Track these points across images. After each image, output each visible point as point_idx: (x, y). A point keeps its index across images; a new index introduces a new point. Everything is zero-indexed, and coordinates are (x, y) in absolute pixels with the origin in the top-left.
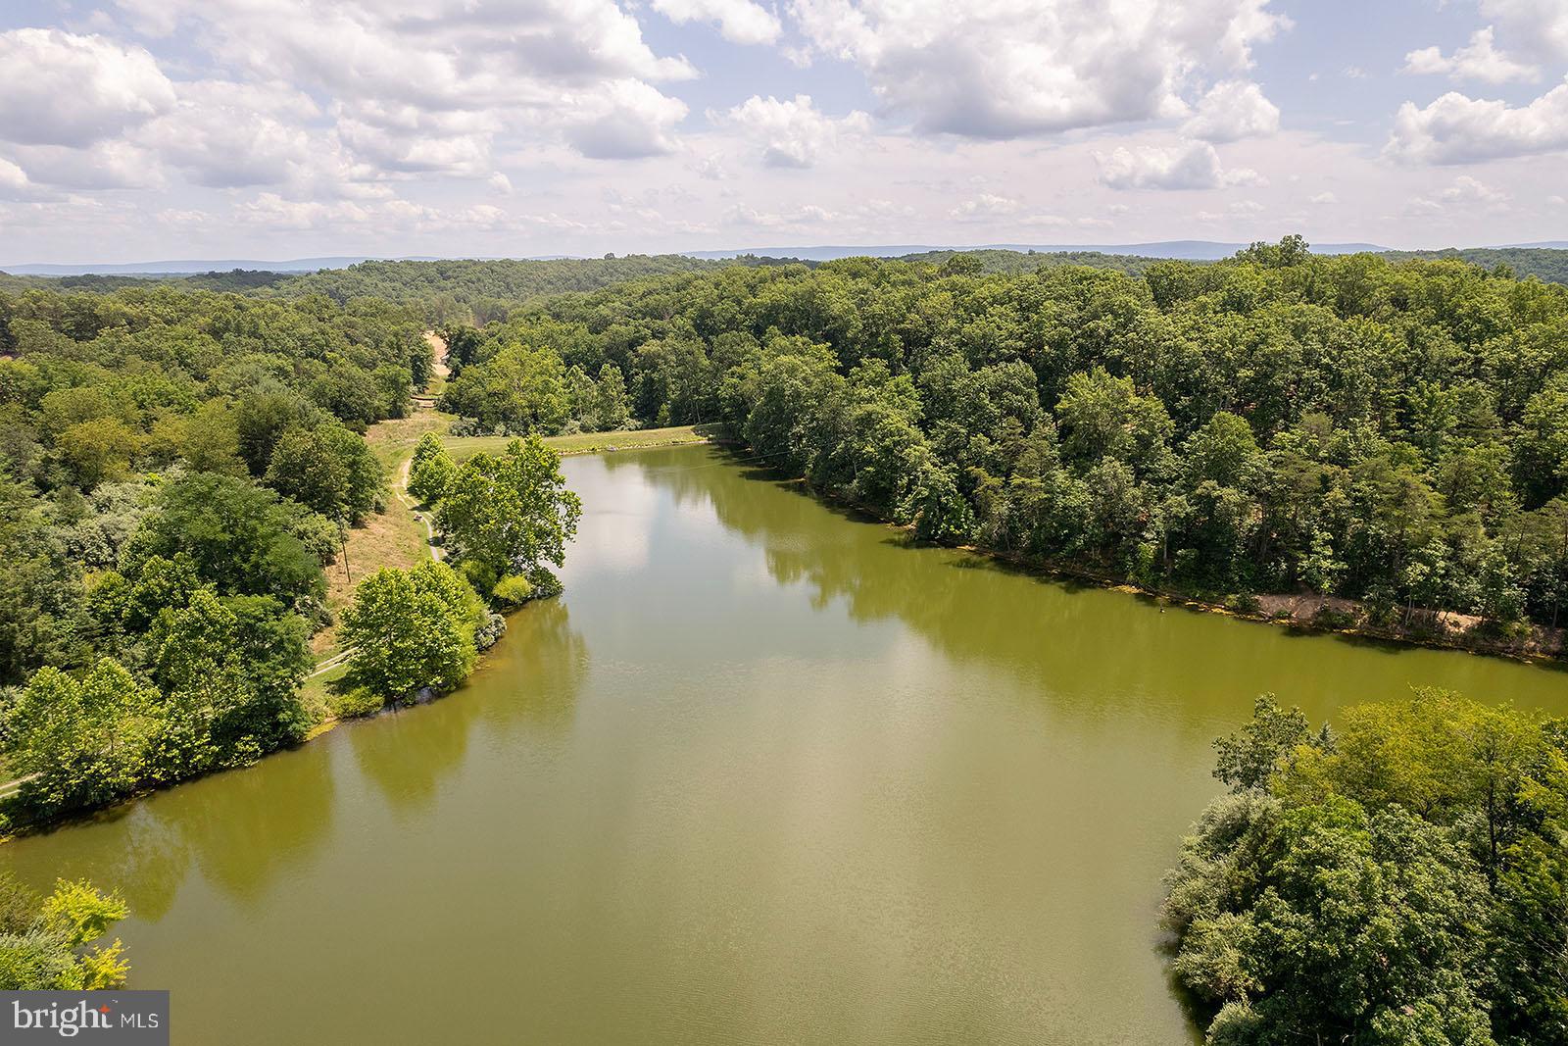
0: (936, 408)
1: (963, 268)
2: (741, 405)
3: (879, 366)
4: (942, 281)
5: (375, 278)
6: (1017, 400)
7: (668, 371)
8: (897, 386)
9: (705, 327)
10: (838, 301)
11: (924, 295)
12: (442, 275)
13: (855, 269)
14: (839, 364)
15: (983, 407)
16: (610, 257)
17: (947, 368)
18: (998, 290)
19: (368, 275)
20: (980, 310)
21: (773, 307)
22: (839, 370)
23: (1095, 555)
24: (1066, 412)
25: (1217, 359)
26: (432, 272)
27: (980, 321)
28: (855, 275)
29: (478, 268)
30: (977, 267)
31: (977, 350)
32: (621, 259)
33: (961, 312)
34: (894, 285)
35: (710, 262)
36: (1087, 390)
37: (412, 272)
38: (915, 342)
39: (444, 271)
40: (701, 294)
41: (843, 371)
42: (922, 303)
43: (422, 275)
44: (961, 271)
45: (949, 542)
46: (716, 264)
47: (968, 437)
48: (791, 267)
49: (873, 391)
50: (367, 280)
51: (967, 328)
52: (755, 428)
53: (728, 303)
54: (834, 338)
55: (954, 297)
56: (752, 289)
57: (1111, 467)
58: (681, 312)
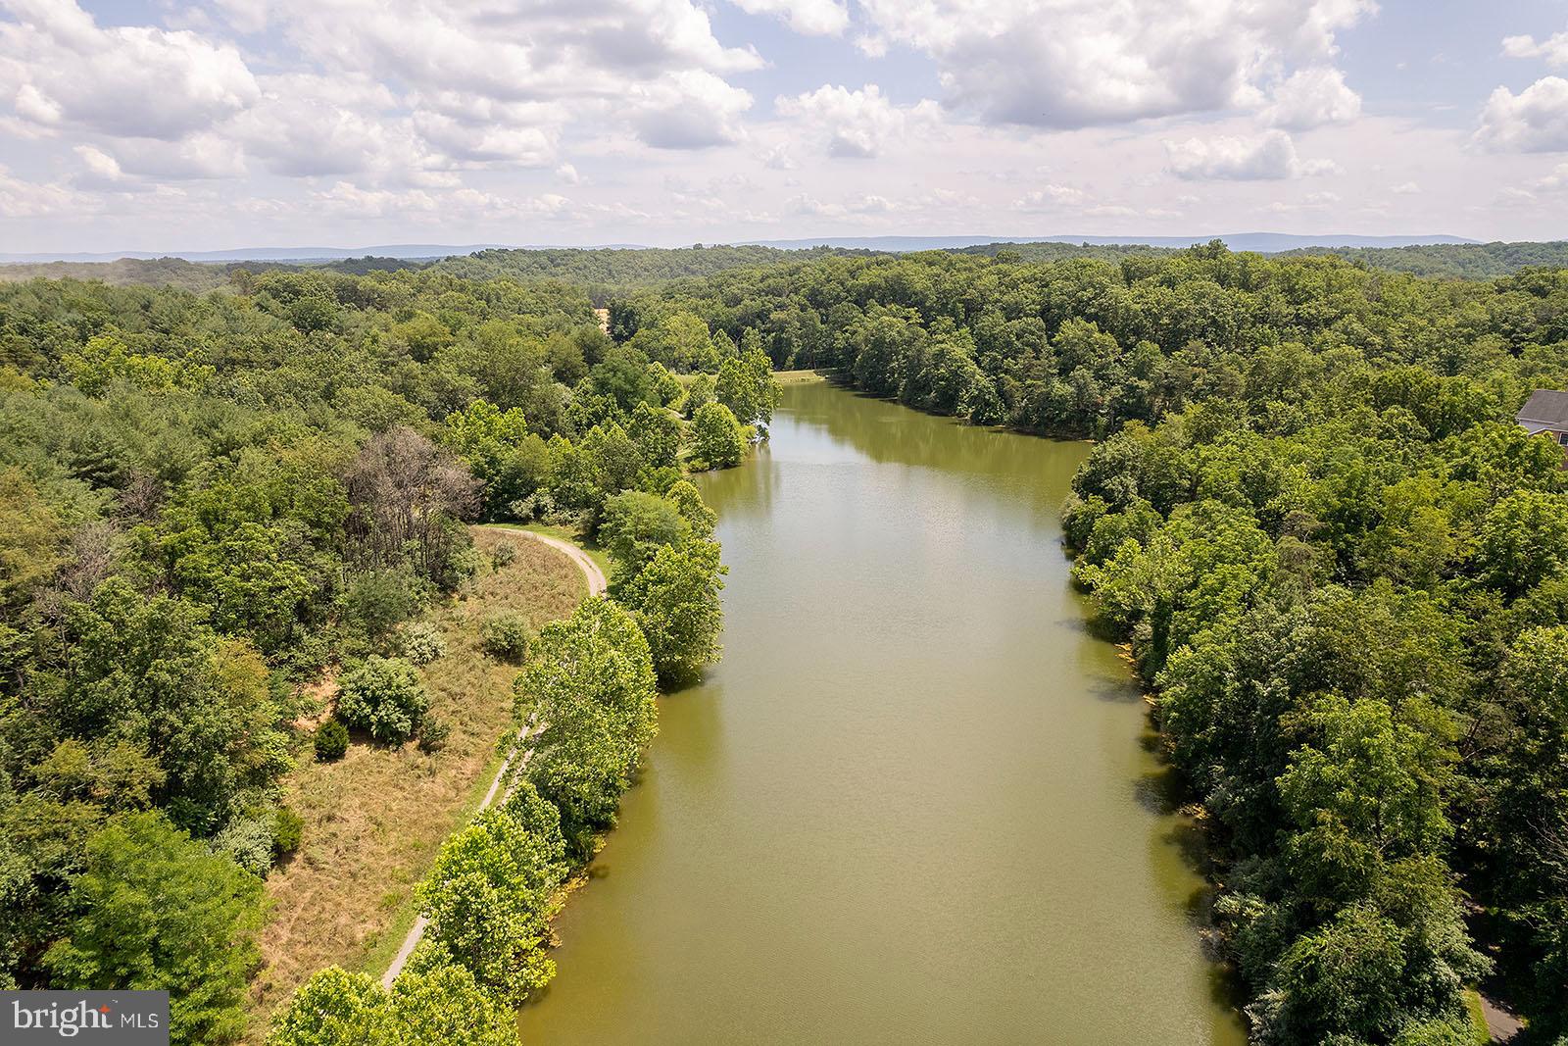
0: (984, 344)
1: (1007, 259)
2: (851, 351)
3: (949, 321)
4: (991, 268)
5: (496, 265)
6: (1032, 339)
7: (793, 331)
8: (960, 334)
9: (816, 299)
10: (919, 280)
11: (979, 277)
12: (552, 262)
13: (930, 260)
14: (923, 321)
15: (1012, 343)
16: (698, 247)
17: (992, 321)
18: (1027, 273)
19: (490, 262)
20: (1015, 286)
21: (871, 286)
22: (921, 325)
23: (1074, 425)
24: (1059, 342)
25: (1148, 313)
26: (544, 260)
27: (1014, 293)
28: (930, 264)
29: (584, 257)
30: (1017, 259)
31: (1012, 312)
32: (708, 249)
33: (1003, 288)
34: (958, 271)
35: (789, 252)
36: (1071, 330)
37: (527, 260)
38: (973, 309)
39: (553, 259)
40: (811, 276)
41: (925, 326)
42: (977, 283)
43: (535, 262)
44: (1006, 261)
45: (990, 422)
46: (794, 254)
47: (1002, 360)
48: (881, 258)
49: (945, 336)
50: (490, 266)
51: (1006, 298)
52: (862, 367)
53: (833, 285)
54: (919, 304)
55: (999, 278)
56: (852, 274)
57: (1080, 372)
58: (796, 291)
